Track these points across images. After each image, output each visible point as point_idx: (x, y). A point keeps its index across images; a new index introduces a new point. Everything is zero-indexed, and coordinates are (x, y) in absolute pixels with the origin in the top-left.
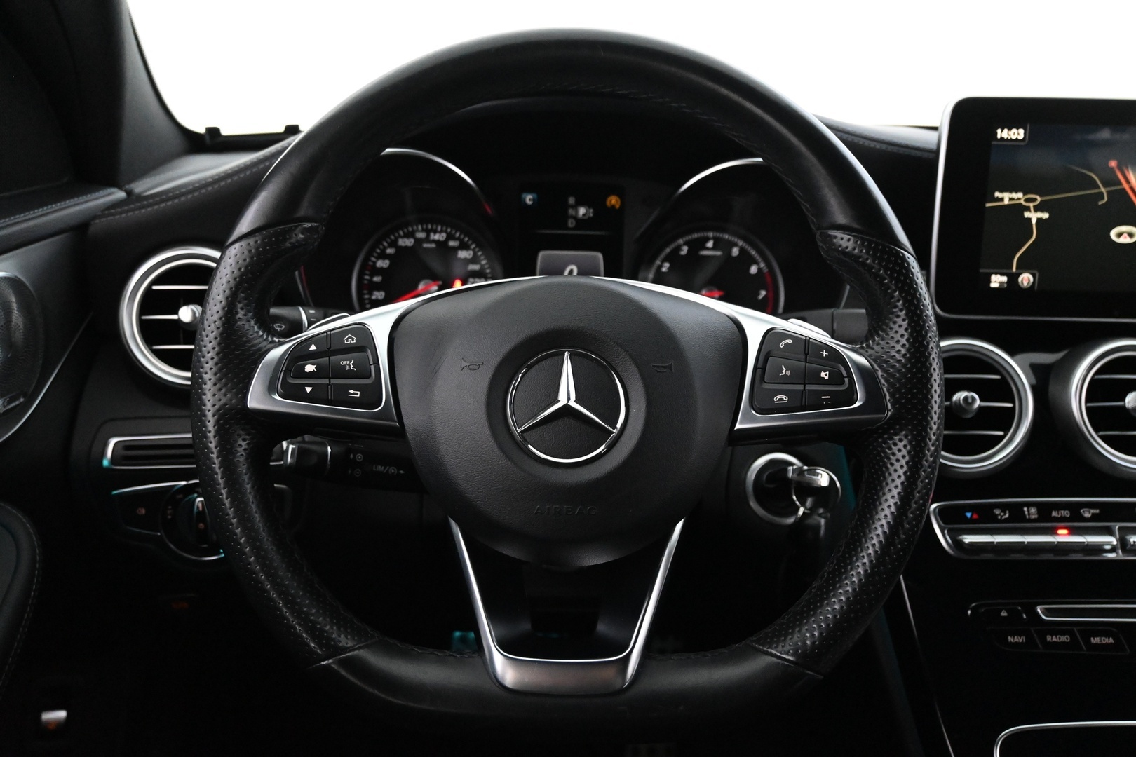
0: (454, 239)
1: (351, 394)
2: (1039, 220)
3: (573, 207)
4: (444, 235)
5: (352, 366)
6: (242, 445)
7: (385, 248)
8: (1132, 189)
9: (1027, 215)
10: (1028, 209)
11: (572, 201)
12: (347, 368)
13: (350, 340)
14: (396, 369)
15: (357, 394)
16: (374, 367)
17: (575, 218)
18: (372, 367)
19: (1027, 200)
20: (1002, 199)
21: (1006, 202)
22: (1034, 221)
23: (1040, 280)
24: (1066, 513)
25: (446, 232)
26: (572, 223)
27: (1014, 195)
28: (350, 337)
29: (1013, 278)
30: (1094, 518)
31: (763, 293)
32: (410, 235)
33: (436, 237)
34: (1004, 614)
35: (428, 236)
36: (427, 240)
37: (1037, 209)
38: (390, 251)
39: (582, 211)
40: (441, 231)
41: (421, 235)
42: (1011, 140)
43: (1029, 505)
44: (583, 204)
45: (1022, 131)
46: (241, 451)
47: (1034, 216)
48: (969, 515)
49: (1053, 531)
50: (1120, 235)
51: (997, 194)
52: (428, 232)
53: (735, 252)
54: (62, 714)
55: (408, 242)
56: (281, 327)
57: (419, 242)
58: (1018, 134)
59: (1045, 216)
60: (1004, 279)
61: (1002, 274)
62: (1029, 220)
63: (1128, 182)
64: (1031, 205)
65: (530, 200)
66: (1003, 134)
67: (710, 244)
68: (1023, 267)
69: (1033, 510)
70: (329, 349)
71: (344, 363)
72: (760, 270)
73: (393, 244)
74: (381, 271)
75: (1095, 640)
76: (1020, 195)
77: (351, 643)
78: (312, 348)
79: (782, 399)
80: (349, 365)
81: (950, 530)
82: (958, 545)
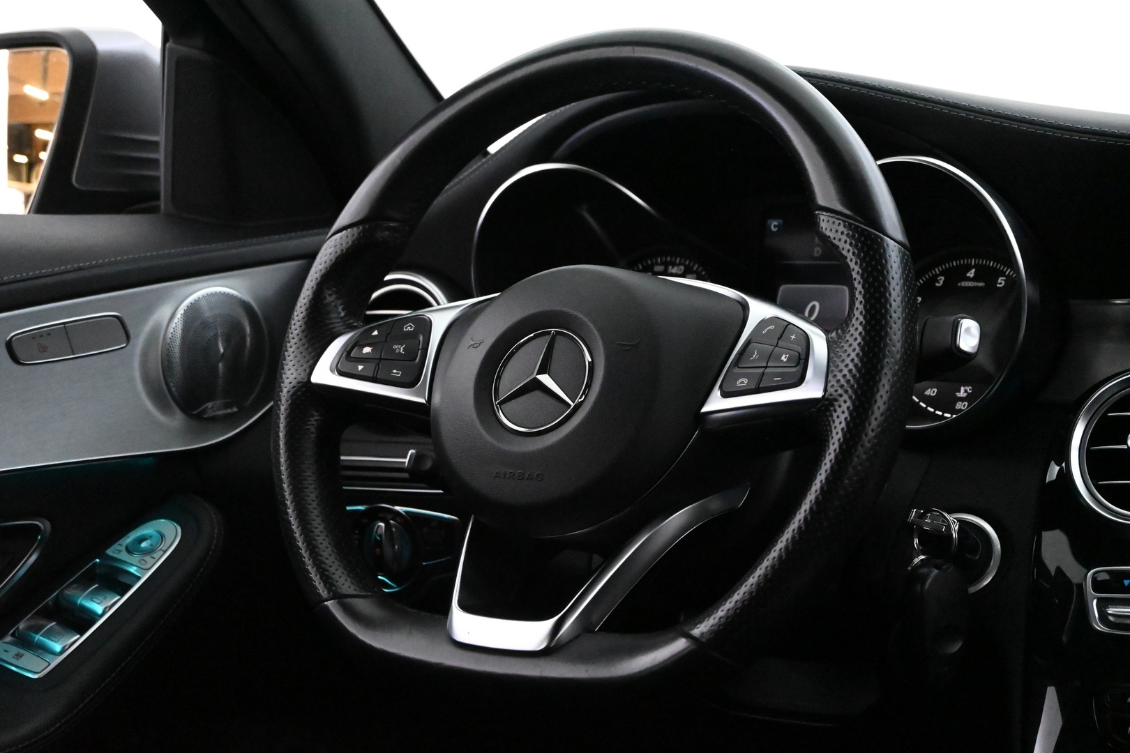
0: (691, 271)
1: (393, 373)
4: (682, 268)
5: (402, 350)
12: (397, 351)
15: (398, 374)
18: (420, 351)
25: (684, 265)
26: (818, 252)
28: (410, 325)
33: (674, 271)
35: (666, 269)
36: (665, 273)
40: (680, 265)
41: (661, 268)
52: (667, 265)
65: (775, 226)
67: (971, 274)
70: (388, 334)
71: (396, 347)
77: (351, 591)
78: (376, 333)
79: (743, 382)
80: (400, 349)
81: (1099, 600)
82: (1104, 617)
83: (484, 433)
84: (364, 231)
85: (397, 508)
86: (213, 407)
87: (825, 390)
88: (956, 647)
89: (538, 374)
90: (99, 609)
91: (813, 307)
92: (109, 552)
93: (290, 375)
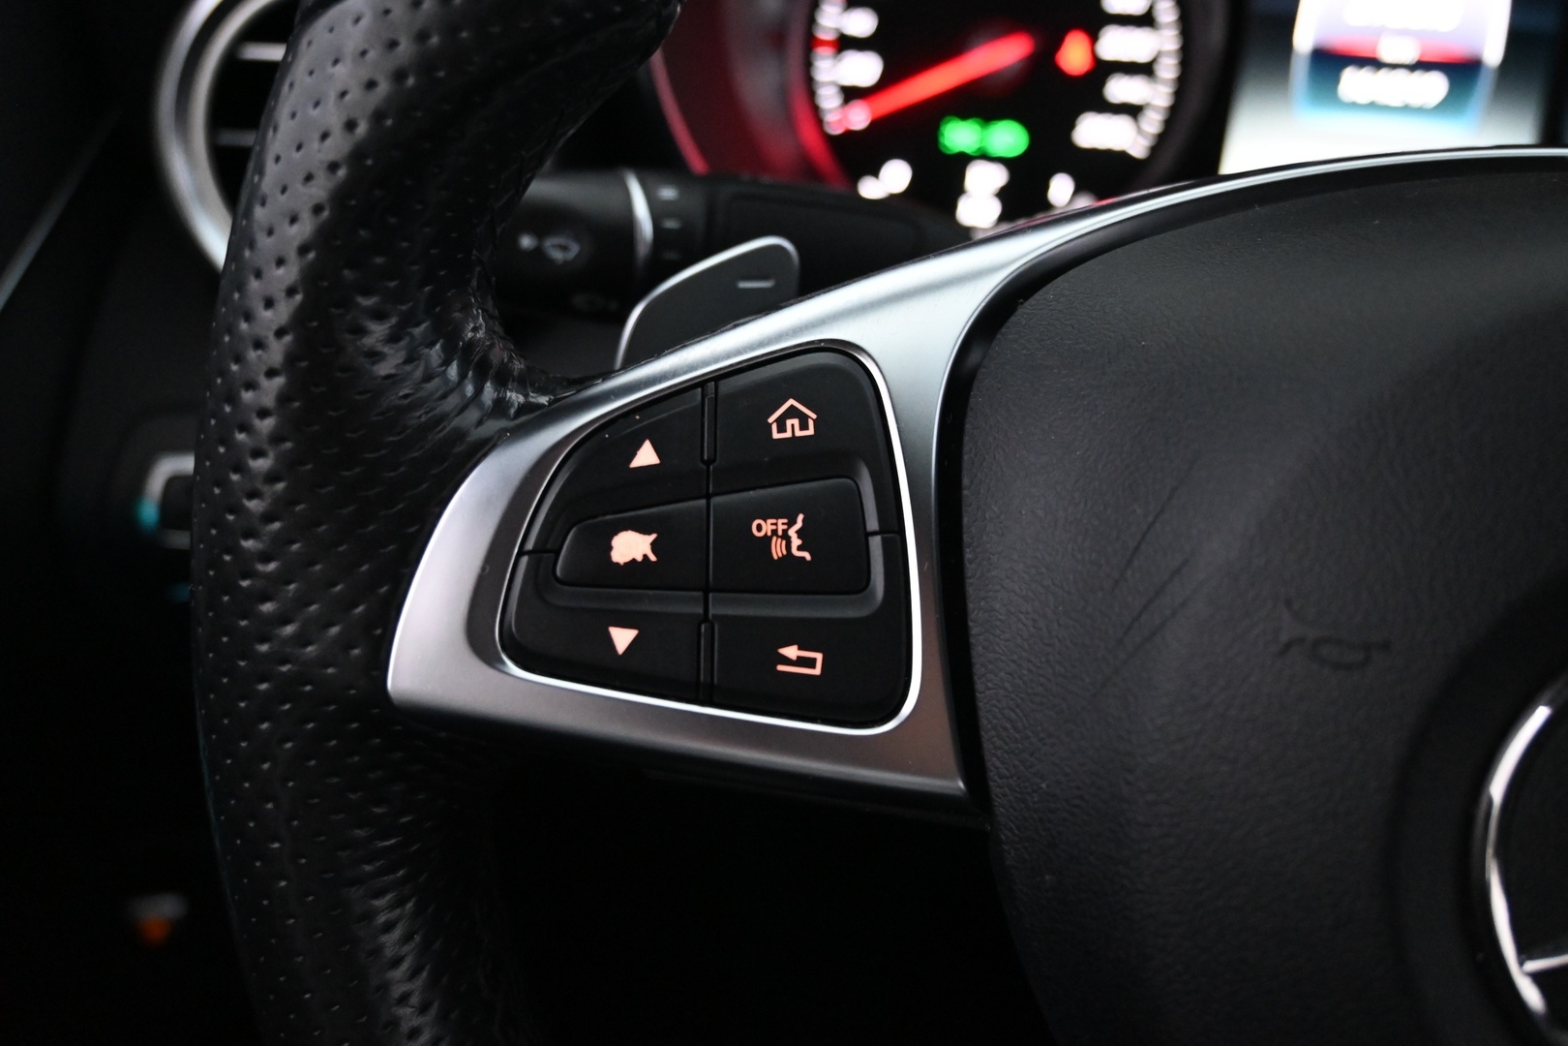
1: (787, 661)
5: (796, 542)
12: (777, 550)
13: (792, 425)
14: (968, 555)
15: (811, 663)
16: (885, 542)
18: (876, 543)
28: (792, 412)
56: (564, 248)
70: (708, 463)
71: (767, 527)
80: (785, 536)
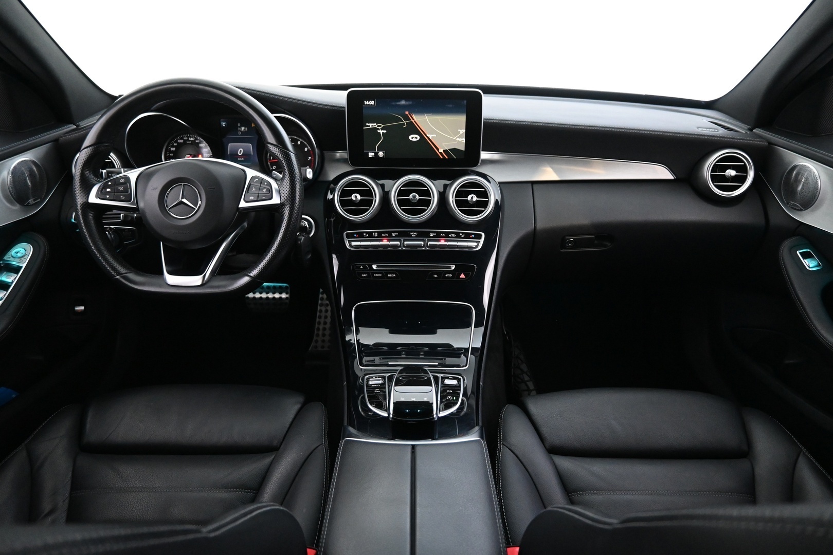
0: (197, 140)
2: (383, 133)
3: (239, 127)
6: (91, 216)
7: (173, 143)
8: (415, 121)
9: (379, 131)
10: (379, 129)
11: (239, 125)
13: (122, 181)
15: (123, 198)
17: (241, 131)
18: (129, 189)
19: (378, 126)
20: (369, 126)
21: (371, 127)
22: (381, 133)
23: (386, 153)
24: (387, 235)
25: (195, 137)
26: (240, 133)
27: (373, 124)
29: (376, 154)
30: (396, 236)
31: (310, 158)
32: (182, 138)
33: (191, 139)
34: (362, 267)
35: (188, 139)
36: (188, 140)
37: (382, 129)
38: (175, 144)
39: (243, 128)
40: (193, 137)
41: (186, 138)
42: (370, 105)
43: (375, 232)
44: (243, 126)
45: (373, 102)
46: (91, 217)
47: (381, 132)
48: (355, 235)
49: (382, 240)
50: (412, 138)
51: (367, 124)
52: (188, 137)
53: (299, 143)
54: (82, 308)
55: (181, 141)
57: (185, 141)
58: (372, 103)
59: (385, 131)
60: (373, 154)
61: (372, 152)
62: (380, 133)
63: (413, 119)
64: (380, 128)
65: (224, 125)
66: (367, 103)
68: (379, 149)
69: (376, 234)
70: (115, 183)
71: (120, 188)
72: (308, 149)
73: (176, 142)
74: (172, 152)
75: (389, 275)
76: (375, 124)
77: (124, 272)
78: (110, 183)
79: (252, 198)
80: (122, 189)
81: (348, 241)
82: (351, 245)
83: (165, 219)
84: (95, 148)
85: (111, 227)
86: (31, 201)
87: (281, 201)
88: (310, 256)
89: (182, 199)
90: (9, 280)
91: (241, 151)
92: (5, 258)
93: (80, 200)
